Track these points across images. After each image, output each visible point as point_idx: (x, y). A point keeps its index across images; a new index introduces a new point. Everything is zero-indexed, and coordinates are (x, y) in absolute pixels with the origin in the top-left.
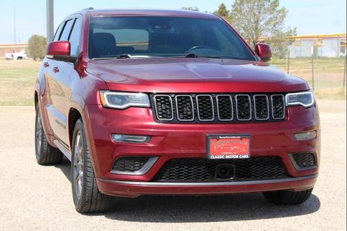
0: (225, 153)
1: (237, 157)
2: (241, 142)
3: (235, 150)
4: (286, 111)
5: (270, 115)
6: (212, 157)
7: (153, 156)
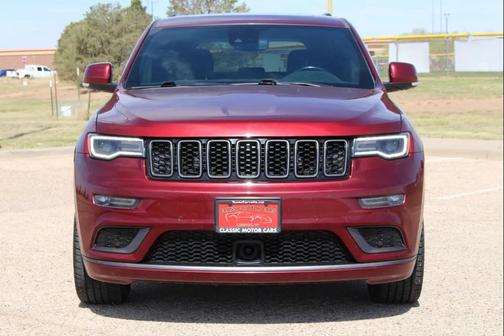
0: (242, 225)
1: (259, 231)
2: (265, 208)
3: (257, 221)
4: (349, 163)
5: (321, 170)
6: (222, 230)
7: (145, 226)
